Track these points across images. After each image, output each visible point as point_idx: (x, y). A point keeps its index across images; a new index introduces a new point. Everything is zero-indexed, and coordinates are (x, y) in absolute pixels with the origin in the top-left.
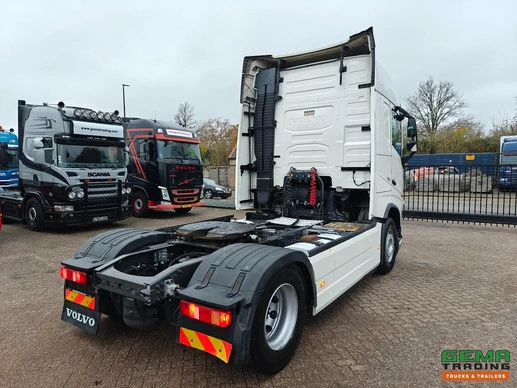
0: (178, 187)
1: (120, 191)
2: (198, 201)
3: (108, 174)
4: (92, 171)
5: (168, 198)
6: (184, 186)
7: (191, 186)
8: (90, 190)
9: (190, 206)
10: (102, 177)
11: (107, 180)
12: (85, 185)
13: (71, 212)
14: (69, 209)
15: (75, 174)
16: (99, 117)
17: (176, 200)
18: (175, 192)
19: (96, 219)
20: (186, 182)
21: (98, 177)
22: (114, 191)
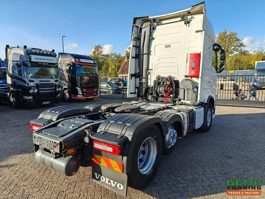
0: (86, 88)
1: (55, 89)
2: (96, 95)
3: (50, 81)
4: (41, 79)
5: (81, 93)
6: (90, 87)
7: (93, 87)
8: (40, 89)
9: (92, 97)
10: (47, 83)
11: (49, 84)
12: (37, 86)
13: (31, 99)
14: (31, 98)
15: (33, 81)
16: (44, 53)
17: (85, 94)
18: (85, 90)
19: (44, 103)
20: (90, 85)
21: (45, 83)
22: (53, 90)
